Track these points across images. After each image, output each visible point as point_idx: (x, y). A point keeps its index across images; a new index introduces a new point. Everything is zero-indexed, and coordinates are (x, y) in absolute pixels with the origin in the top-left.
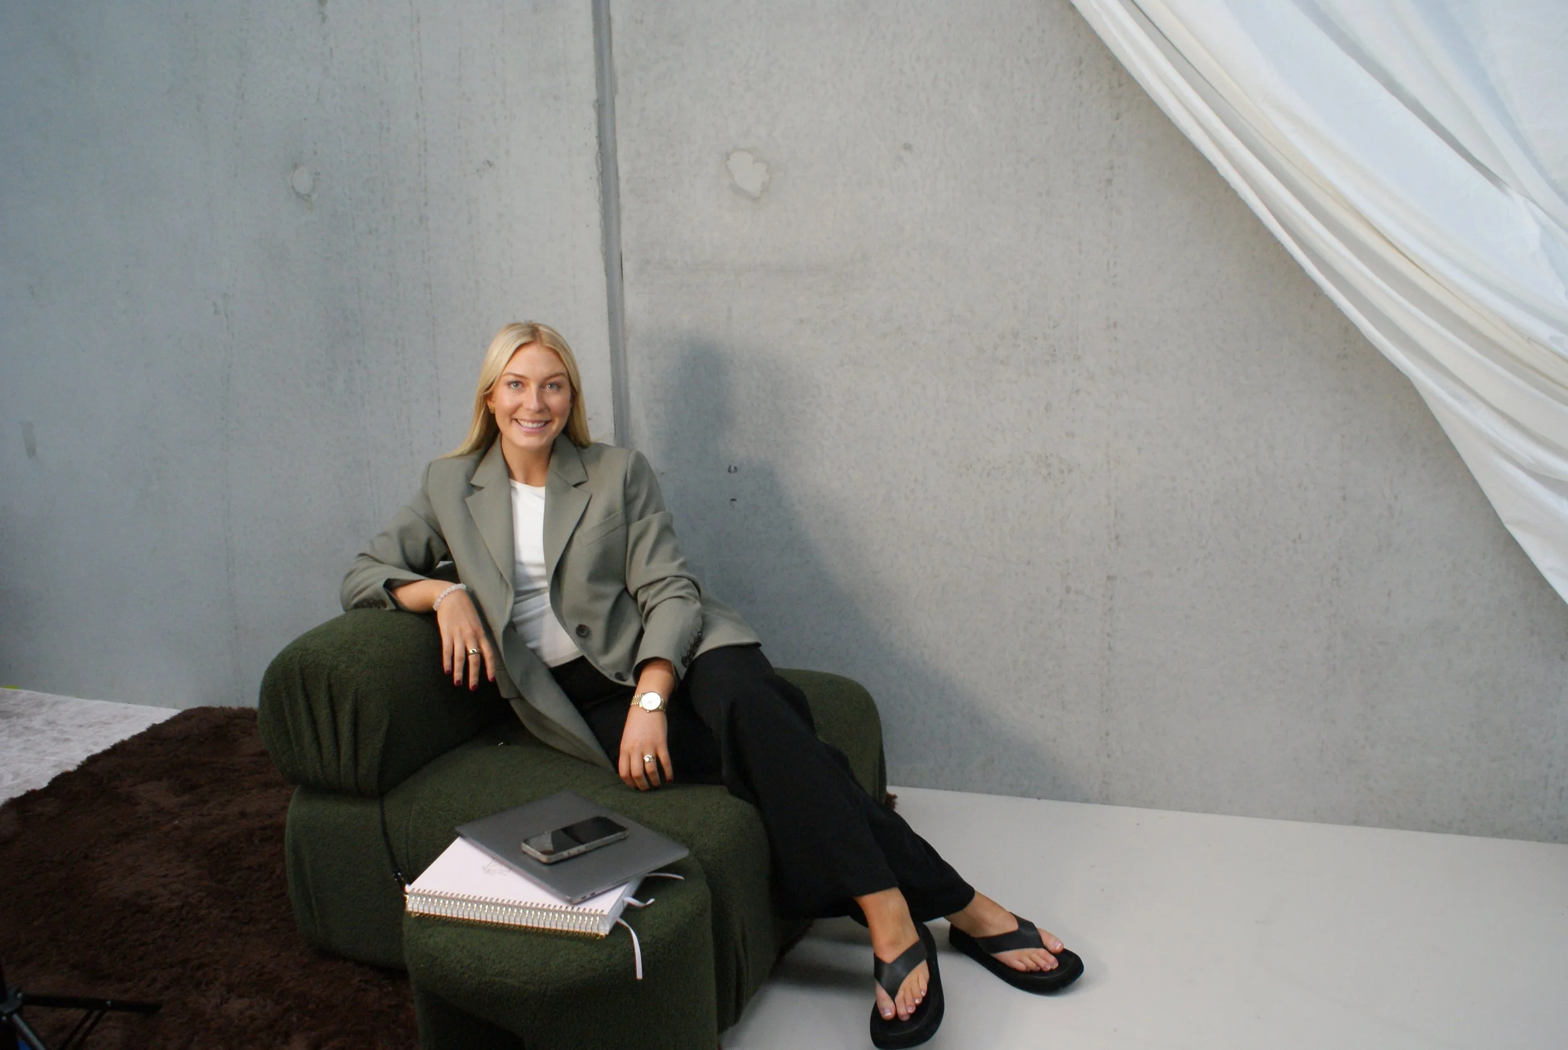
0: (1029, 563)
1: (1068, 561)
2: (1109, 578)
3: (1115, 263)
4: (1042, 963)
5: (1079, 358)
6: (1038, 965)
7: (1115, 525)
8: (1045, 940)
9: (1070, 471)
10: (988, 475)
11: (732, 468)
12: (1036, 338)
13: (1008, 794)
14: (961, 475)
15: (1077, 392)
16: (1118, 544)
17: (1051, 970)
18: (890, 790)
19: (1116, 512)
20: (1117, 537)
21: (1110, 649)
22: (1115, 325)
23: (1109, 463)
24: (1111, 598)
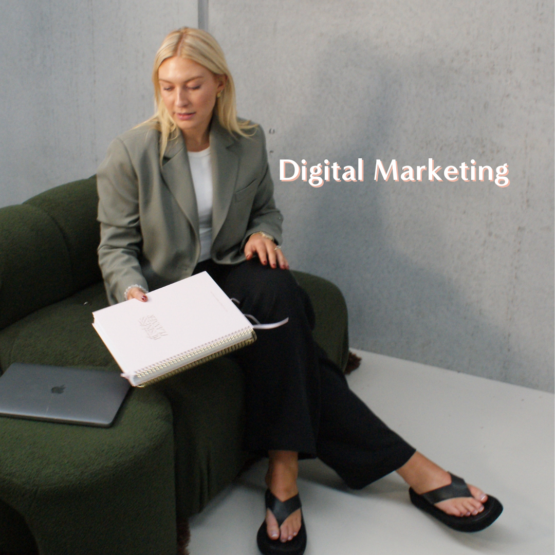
0: (465, 212)
1: (491, 214)
2: (519, 228)
3: (543, 5)
4: (471, 509)
5: (511, 72)
6: (468, 511)
7: (527, 192)
8: (473, 491)
9: (498, 151)
10: (441, 149)
11: (272, 131)
12: (481, 56)
13: (438, 366)
14: (422, 148)
15: (508, 96)
16: (528, 206)
17: (479, 514)
18: (353, 350)
19: (529, 184)
20: (528, 201)
21: (516, 277)
22: (539, 50)
23: (526, 148)
24: (520, 243)
